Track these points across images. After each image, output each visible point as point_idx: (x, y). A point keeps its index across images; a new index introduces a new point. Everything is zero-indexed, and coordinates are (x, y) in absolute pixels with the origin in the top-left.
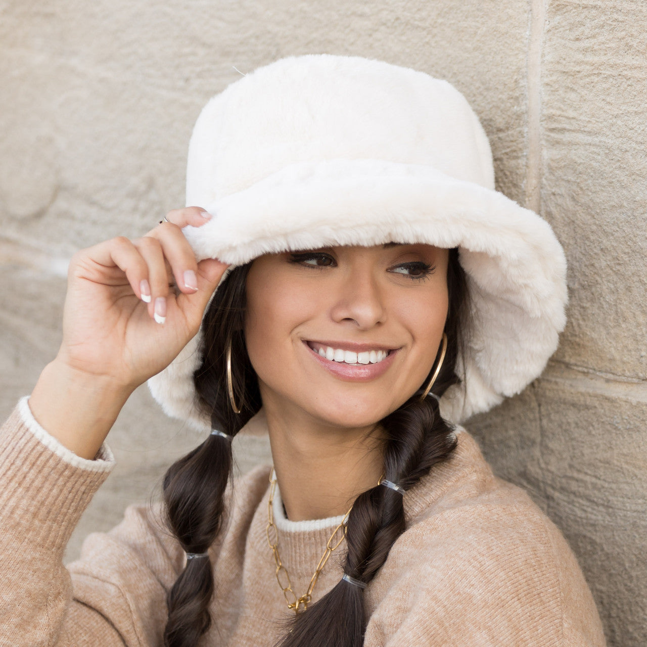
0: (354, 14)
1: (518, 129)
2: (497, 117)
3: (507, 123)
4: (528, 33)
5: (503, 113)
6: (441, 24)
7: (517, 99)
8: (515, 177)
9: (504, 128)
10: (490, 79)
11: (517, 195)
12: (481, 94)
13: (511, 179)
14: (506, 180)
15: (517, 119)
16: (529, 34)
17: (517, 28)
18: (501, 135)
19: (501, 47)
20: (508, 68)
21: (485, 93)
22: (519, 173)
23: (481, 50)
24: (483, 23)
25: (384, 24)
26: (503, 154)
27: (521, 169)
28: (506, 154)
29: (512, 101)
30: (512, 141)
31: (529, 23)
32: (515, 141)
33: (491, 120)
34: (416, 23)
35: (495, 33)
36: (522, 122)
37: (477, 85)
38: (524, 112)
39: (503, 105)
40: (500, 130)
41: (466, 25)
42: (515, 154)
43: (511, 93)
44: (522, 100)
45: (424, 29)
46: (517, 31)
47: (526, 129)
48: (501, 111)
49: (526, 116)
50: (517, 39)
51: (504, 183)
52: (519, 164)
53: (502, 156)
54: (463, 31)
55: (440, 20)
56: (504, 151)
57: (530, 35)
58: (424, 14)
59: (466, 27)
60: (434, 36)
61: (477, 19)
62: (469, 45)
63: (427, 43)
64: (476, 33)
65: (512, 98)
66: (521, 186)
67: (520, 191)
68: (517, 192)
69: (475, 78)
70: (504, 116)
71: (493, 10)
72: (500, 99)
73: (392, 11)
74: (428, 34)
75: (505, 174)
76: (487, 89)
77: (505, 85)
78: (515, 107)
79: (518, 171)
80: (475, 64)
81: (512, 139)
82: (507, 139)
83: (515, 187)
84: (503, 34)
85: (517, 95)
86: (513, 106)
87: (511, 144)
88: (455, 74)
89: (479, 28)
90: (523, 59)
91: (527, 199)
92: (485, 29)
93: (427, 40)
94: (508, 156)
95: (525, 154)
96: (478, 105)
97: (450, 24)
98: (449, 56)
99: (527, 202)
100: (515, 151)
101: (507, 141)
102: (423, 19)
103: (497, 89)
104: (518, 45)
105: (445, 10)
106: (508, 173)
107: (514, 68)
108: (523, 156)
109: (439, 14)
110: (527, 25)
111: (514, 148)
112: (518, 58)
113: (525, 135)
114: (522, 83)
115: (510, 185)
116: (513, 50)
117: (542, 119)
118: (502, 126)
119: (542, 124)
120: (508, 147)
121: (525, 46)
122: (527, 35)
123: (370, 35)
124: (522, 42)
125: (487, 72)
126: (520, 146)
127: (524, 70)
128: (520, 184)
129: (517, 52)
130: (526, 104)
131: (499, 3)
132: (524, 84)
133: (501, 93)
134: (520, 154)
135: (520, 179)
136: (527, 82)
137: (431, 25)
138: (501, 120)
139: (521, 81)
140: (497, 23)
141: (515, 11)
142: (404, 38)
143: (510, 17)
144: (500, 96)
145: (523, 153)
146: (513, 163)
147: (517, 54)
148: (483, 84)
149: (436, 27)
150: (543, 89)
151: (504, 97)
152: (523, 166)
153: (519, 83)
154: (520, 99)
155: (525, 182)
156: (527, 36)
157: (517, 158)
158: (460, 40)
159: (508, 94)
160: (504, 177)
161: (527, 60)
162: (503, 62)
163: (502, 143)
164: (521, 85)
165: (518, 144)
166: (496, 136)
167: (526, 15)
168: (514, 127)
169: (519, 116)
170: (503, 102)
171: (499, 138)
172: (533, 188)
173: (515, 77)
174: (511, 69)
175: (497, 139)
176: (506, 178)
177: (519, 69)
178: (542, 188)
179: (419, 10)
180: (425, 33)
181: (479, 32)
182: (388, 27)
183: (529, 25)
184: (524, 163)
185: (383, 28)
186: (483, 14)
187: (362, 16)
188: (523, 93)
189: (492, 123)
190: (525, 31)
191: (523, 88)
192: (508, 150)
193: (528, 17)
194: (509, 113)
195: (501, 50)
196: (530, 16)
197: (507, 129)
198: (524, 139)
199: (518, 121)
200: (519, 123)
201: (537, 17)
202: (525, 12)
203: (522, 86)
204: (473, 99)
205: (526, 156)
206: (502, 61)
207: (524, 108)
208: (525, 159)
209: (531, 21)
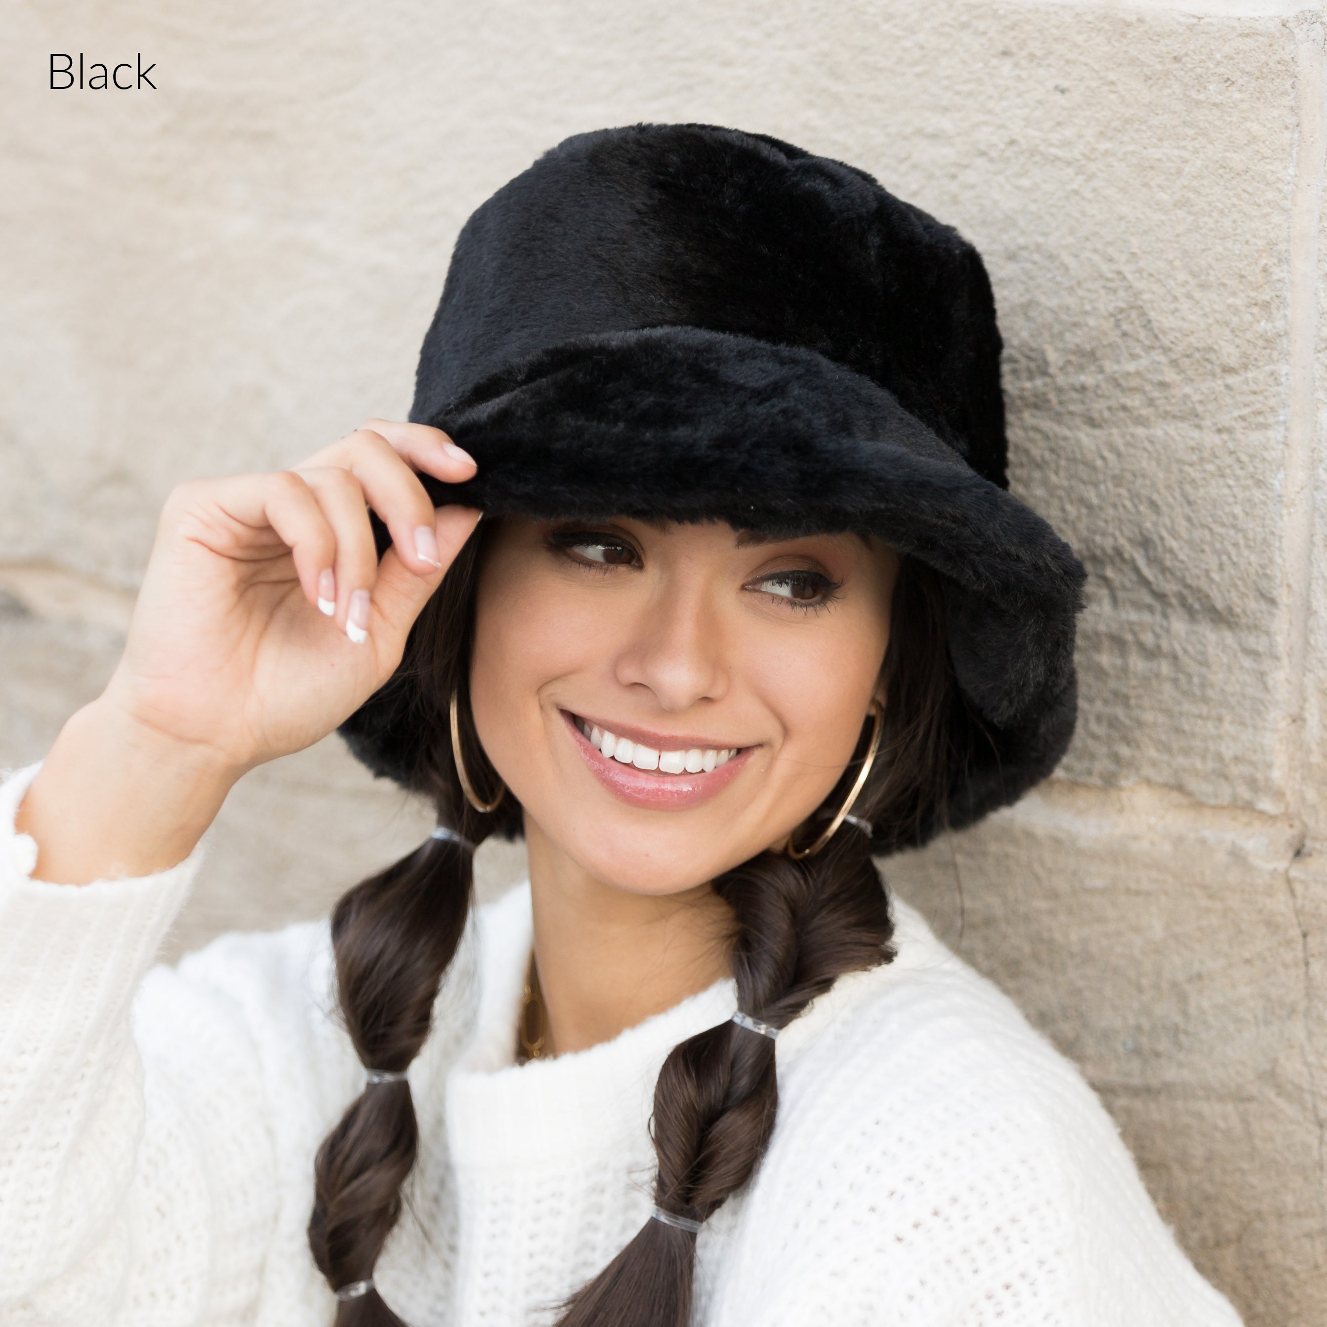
0: (919, 132)
1: (1268, 368)
2: (1222, 343)
3: (1245, 355)
4: (1291, 171)
5: (1237, 336)
6: (1106, 153)
7: (1266, 305)
8: (1260, 465)
9: (1236, 366)
10: (1211, 266)
11: (1264, 503)
12: (1189, 296)
13: (1251, 469)
14: (1239, 472)
15: (1265, 348)
16: (1293, 174)
17: (1267, 161)
18: (1231, 380)
19: (1235, 200)
20: (1247, 242)
21: (1198, 295)
22: (1269, 458)
23: (1192, 206)
24: (1196, 152)
25: (983, 154)
26: (1236, 419)
27: (1273, 449)
28: (1243, 418)
29: (1255, 310)
30: (1255, 393)
31: (1294, 152)
32: (1262, 392)
33: (1211, 349)
34: (1053, 150)
35: (1221, 171)
36: (1275, 354)
37: (1182, 276)
38: (1282, 333)
39: (1235, 320)
40: (1228, 370)
41: (1158, 156)
42: (1261, 419)
43: (1253, 294)
44: (1278, 309)
45: (1069, 164)
46: (1269, 167)
47: (1283, 369)
48: (1233, 331)
49: (1285, 341)
50: (1268, 184)
51: (1237, 478)
52: (1268, 439)
53: (1233, 423)
54: (1152, 168)
55: (1104, 146)
56: (1236, 413)
57: (1296, 176)
58: (1069, 132)
59: (1159, 160)
60: (1091, 177)
61: (1183, 143)
62: (1164, 197)
63: (1076, 192)
64: (1179, 172)
65: (1256, 304)
66: (1272, 485)
67: (1270, 494)
68: (1263, 498)
69: (1177, 263)
70: (1238, 341)
71: (1218, 123)
72: (1229, 306)
73: (1001, 127)
74: (1077, 174)
75: (1239, 461)
76: (1202, 286)
77: (1242, 277)
78: (1263, 324)
79: (1266, 454)
80: (1178, 236)
81: (1255, 388)
82: (1245, 388)
83: (1260, 487)
84: (1238, 174)
85: (1268, 298)
86: (1258, 321)
87: (1252, 398)
88: (1133, 254)
89: (1186, 161)
90: (1280, 225)
91: (1284, 512)
92: (1199, 163)
93: (1075, 186)
94: (1243, 424)
95: (1282, 418)
96: (1183, 319)
97: (1126, 153)
98: (1121, 218)
99: (1286, 518)
100: (1260, 413)
101: (1242, 393)
102: (1066, 144)
103: (1224, 285)
104: (1270, 195)
105: (1115, 124)
106: (1245, 458)
107: (1261, 243)
108: (1277, 423)
109: (1101, 133)
110: (1291, 156)
111: (1258, 406)
112: (1269, 223)
113: (1283, 379)
114: (1278, 273)
115: (1250, 482)
116: (1259, 205)
117: (1319, 348)
118: (1233, 362)
119: (1318, 358)
120: (1246, 405)
121: (1285, 198)
122: (1290, 175)
123: (954, 177)
124: (1280, 191)
125: (1203, 250)
126: (1272, 402)
127: (1282, 247)
128: (1272, 481)
129: (1267, 210)
130: (1285, 316)
131: (1230, 110)
132: (1282, 275)
133: (1234, 294)
134: (1271, 420)
135: (1272, 471)
136: (1289, 272)
137: (1083, 155)
138: (1231, 349)
139: (1275, 270)
140: (1228, 151)
141: (1265, 126)
142: (1025, 182)
143: (1255, 138)
144: (1230, 301)
145: (1278, 416)
146: (1256, 437)
147: (1267, 215)
148: (1194, 275)
149: (1094, 160)
150: (1322, 286)
151: (1238, 302)
152: (1278, 443)
153: (1271, 273)
154: (1273, 306)
155: (1281, 476)
156: (1289, 178)
157: (1265, 426)
158: (1146, 185)
159: (1248, 297)
160: (1236, 467)
161: (1289, 228)
162: (1239, 231)
163: (1233, 397)
164: (1275, 277)
165: (1266, 398)
166: (1219, 382)
167: (1287, 135)
168: (1260, 364)
169: (1269, 342)
170: (1236, 311)
171: (1227, 387)
172: (1298, 489)
173: (1264, 261)
174: (1256, 244)
175: (1222, 388)
176: (1242, 468)
177: (1272, 244)
178: (1317, 488)
179: (1059, 124)
180: (1070, 171)
181: (1187, 169)
182: (992, 160)
183: (1295, 155)
184: (1280, 438)
185: (980, 162)
186: (1196, 133)
187: (934, 136)
188: (1278, 293)
189: (1212, 356)
190: (1285, 168)
191: (1281, 285)
192: (1245, 411)
193: (1292, 138)
194: (1249, 336)
195: (1234, 205)
196: (1296, 136)
197: (1245, 367)
198: (1281, 389)
199: (1268, 351)
200: (1270, 356)
201: (1311, 139)
202: (1287, 128)
203: (1279, 280)
204: (1172, 306)
205: (1285, 422)
206: (1235, 229)
207: (1280, 324)
208: (1282, 429)
209: (1299, 146)
